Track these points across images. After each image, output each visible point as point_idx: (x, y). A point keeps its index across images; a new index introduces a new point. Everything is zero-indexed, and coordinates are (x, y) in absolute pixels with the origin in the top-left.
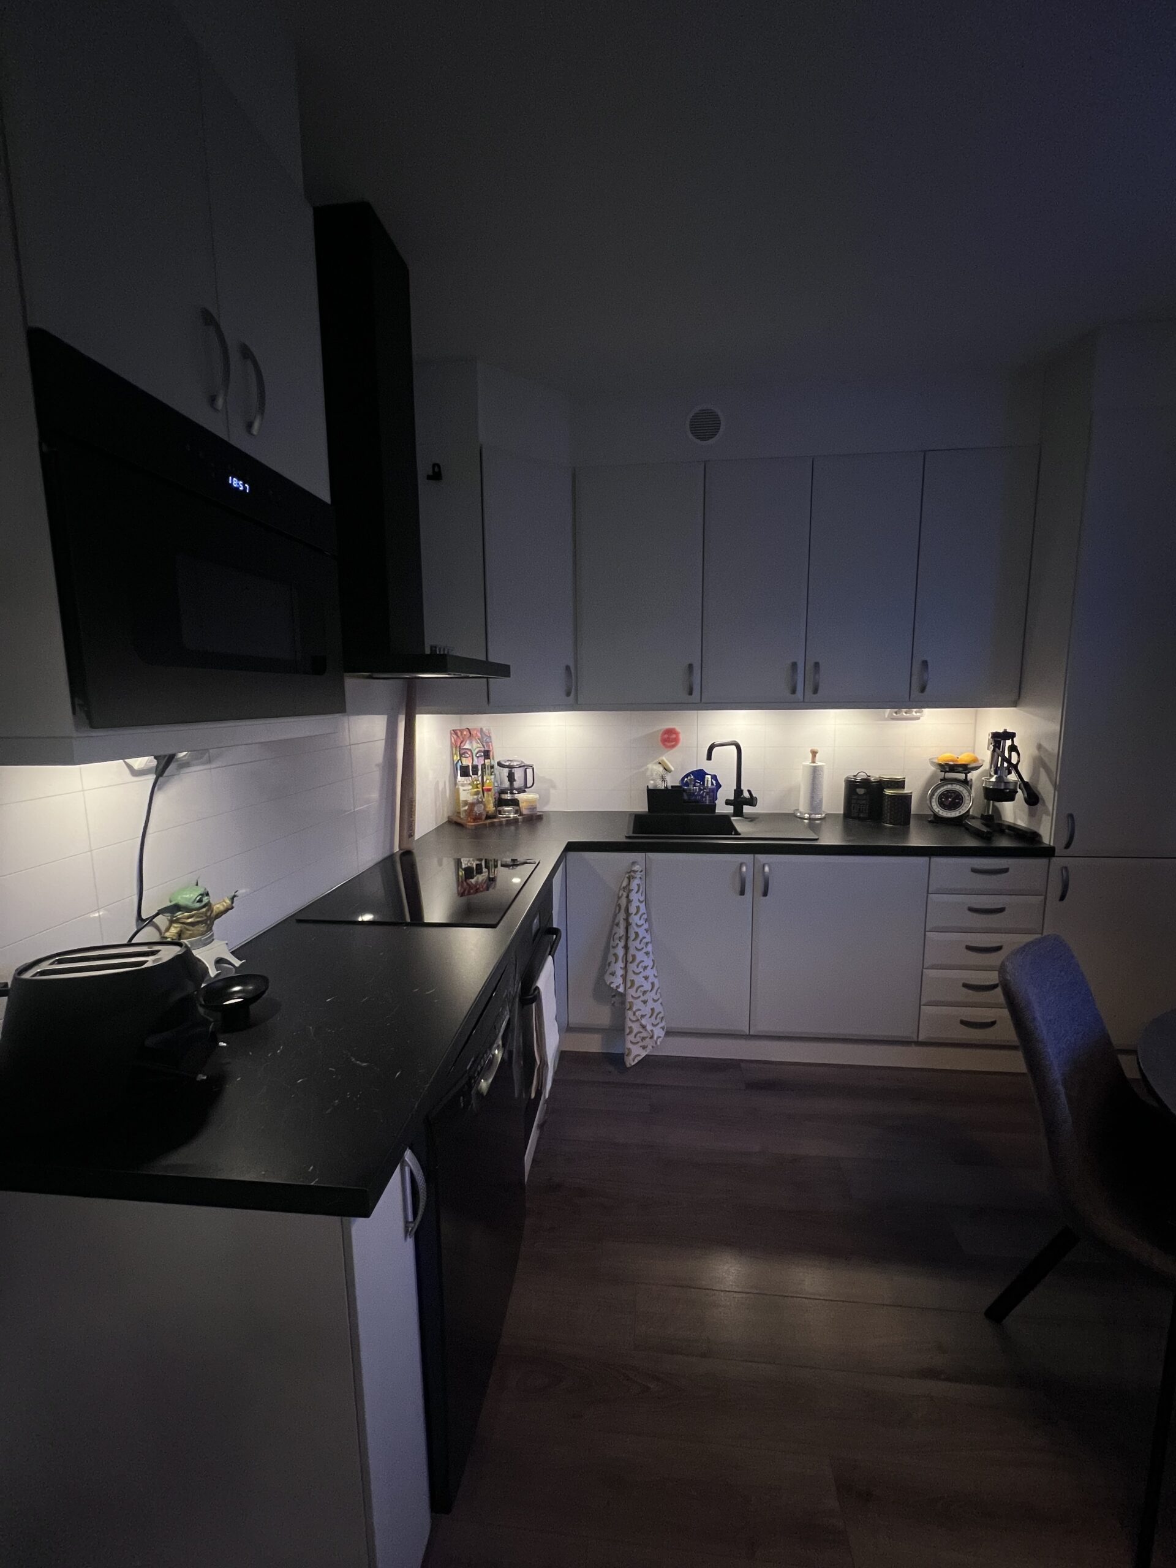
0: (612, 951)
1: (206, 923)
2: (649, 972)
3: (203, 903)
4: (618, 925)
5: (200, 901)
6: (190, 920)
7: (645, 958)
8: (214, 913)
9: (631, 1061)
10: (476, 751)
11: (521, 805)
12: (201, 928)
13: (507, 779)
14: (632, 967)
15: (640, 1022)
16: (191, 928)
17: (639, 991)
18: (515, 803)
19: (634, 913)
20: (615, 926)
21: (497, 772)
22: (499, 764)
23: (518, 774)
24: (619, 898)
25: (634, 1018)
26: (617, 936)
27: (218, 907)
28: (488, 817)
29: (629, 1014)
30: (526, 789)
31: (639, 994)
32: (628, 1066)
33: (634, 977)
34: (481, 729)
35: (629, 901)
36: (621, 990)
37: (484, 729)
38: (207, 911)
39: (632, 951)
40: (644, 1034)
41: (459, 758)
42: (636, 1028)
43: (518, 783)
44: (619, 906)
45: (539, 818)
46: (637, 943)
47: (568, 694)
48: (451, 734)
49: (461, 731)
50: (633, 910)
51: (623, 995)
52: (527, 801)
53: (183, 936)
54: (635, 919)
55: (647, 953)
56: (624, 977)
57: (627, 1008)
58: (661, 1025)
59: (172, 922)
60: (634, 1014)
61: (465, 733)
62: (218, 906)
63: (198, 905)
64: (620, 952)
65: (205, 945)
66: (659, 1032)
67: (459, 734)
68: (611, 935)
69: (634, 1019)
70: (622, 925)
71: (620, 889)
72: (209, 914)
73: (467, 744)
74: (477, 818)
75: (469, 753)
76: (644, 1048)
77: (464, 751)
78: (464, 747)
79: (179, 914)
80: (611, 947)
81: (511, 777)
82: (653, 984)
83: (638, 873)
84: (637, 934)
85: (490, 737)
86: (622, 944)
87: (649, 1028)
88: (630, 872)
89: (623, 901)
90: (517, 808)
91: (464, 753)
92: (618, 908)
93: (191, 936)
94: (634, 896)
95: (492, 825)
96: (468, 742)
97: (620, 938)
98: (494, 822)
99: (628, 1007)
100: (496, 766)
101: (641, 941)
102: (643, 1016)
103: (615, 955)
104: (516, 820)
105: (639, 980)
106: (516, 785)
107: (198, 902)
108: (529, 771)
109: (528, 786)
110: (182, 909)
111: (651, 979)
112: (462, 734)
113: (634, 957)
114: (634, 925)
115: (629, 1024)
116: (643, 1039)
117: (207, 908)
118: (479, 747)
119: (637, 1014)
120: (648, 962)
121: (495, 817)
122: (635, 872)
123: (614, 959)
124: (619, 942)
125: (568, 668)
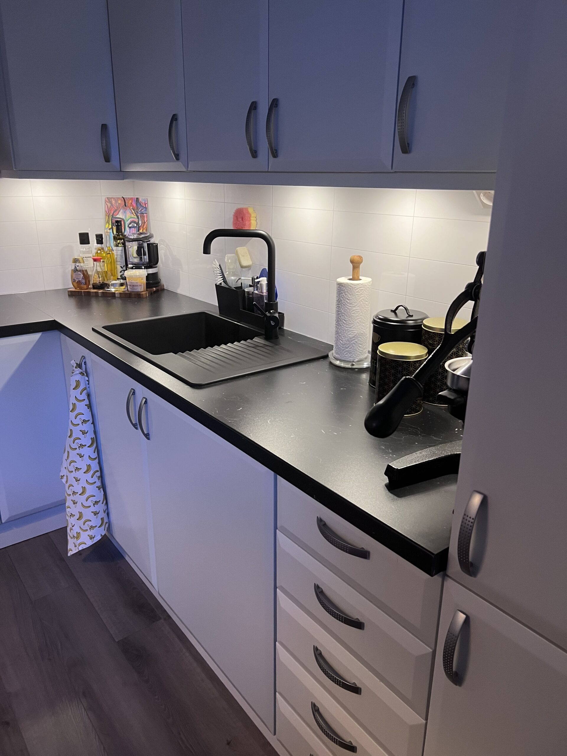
34: (137, 199)
37: (140, 200)
41: (110, 226)
49: (116, 200)
55: (80, 456)
58: (89, 533)
61: (119, 202)
67: (113, 202)
73: (120, 213)
76: (75, 545)
85: (146, 208)
96: (121, 211)
112: (116, 203)
118: (134, 218)
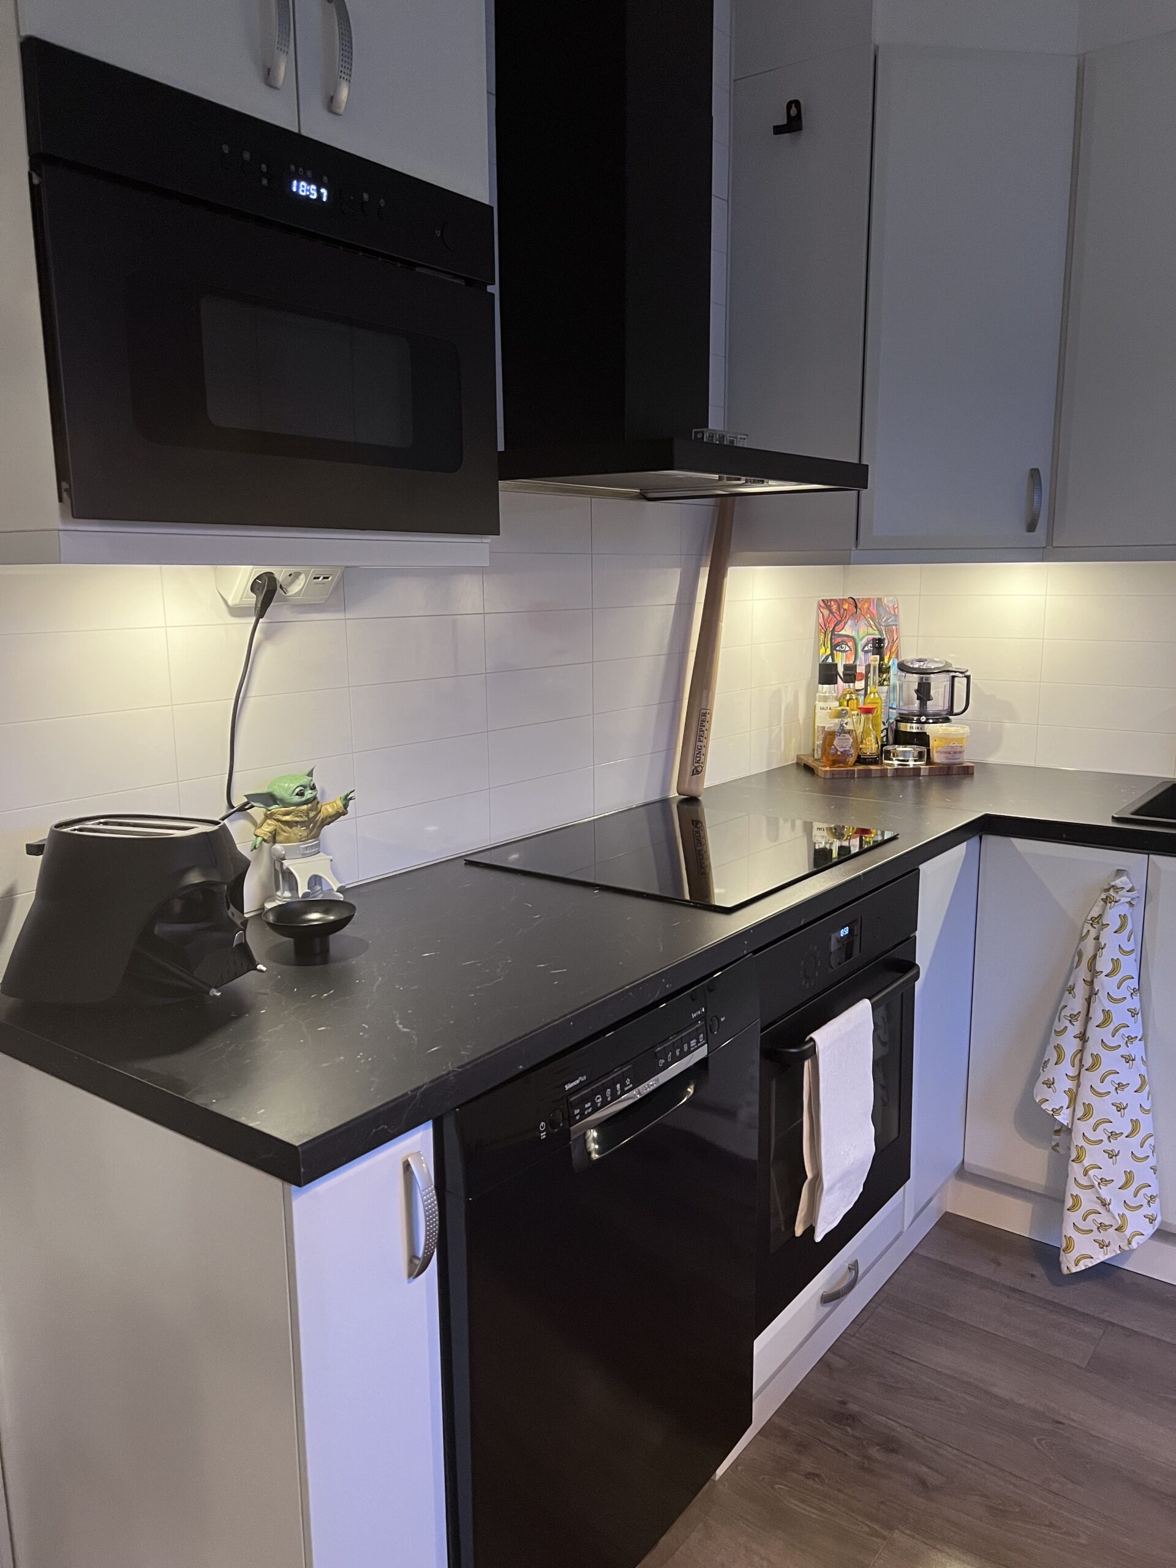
0: (1055, 1040)
1: (308, 827)
2: (1126, 1097)
3: (304, 799)
4: (1071, 990)
5: (301, 794)
6: (287, 818)
7: (1121, 1066)
8: (321, 816)
9: (1071, 1264)
10: (865, 640)
11: (933, 743)
12: (300, 831)
13: (916, 696)
14: (1090, 1079)
15: (1098, 1192)
16: (287, 828)
17: (1101, 1128)
18: (922, 739)
19: (1105, 973)
20: (1067, 992)
21: (894, 680)
22: (902, 667)
23: (939, 687)
24: (1082, 939)
25: (1084, 1181)
26: (1067, 1012)
27: (328, 809)
28: (860, 760)
29: (1076, 1170)
30: (951, 717)
31: (1100, 1134)
32: (1065, 1271)
33: (1094, 1100)
34: (879, 599)
35: (1099, 947)
36: (1063, 1118)
37: (885, 601)
38: (311, 810)
39: (1093, 1047)
40: (1104, 1219)
41: (829, 652)
42: (1088, 1201)
43: (938, 702)
44: (1080, 954)
45: (967, 772)
46: (1105, 1033)
47: (1031, 527)
48: (819, 606)
49: (839, 603)
50: (1104, 965)
51: (1066, 1131)
52: (945, 738)
53: (278, 838)
54: (1105, 985)
55: (1129, 1059)
56: (1073, 1097)
57: (1072, 1159)
58: (1146, 1210)
59: (267, 817)
60: (1086, 1173)
61: (846, 606)
62: (328, 807)
63: (297, 799)
64: (1070, 1044)
65: (305, 856)
66: (1140, 1226)
67: (834, 607)
68: (1058, 1008)
69: (1086, 1184)
70: (1081, 990)
71: (1086, 921)
72: (312, 814)
73: (848, 627)
74: (837, 760)
75: (850, 644)
76: (1102, 1245)
77: (839, 640)
78: (842, 632)
79: (274, 808)
80: (1053, 1031)
81: (924, 693)
82: (1135, 1124)
83: (1124, 892)
84: (1107, 1014)
85: (896, 616)
86: (1075, 1029)
87: (1116, 1208)
88: (1107, 890)
89: (1089, 947)
90: (924, 749)
91: (838, 645)
92: (1077, 959)
93: (288, 840)
94: (1108, 937)
95: (867, 774)
96: (849, 622)
97: (1072, 1018)
98: (871, 770)
99: (1074, 1156)
100: (894, 670)
101: (1116, 1031)
102: (1103, 1181)
103: (1058, 1048)
104: (916, 771)
105: (1103, 1108)
106: (934, 706)
107: (297, 794)
108: (960, 684)
109: (956, 711)
110: (278, 802)
111: (1133, 1113)
112: (839, 609)
113: (1096, 1059)
114: (1102, 995)
115: (1073, 1189)
116: (1101, 1227)
117: (310, 805)
119: (1091, 1173)
120: (1130, 1076)
121: (875, 762)
122: (1116, 889)
123: (1056, 1054)
124: (1069, 1025)
125: (1035, 473)
